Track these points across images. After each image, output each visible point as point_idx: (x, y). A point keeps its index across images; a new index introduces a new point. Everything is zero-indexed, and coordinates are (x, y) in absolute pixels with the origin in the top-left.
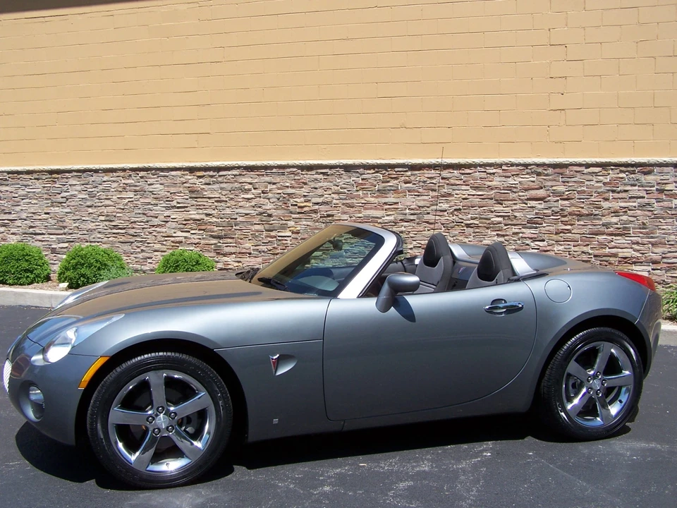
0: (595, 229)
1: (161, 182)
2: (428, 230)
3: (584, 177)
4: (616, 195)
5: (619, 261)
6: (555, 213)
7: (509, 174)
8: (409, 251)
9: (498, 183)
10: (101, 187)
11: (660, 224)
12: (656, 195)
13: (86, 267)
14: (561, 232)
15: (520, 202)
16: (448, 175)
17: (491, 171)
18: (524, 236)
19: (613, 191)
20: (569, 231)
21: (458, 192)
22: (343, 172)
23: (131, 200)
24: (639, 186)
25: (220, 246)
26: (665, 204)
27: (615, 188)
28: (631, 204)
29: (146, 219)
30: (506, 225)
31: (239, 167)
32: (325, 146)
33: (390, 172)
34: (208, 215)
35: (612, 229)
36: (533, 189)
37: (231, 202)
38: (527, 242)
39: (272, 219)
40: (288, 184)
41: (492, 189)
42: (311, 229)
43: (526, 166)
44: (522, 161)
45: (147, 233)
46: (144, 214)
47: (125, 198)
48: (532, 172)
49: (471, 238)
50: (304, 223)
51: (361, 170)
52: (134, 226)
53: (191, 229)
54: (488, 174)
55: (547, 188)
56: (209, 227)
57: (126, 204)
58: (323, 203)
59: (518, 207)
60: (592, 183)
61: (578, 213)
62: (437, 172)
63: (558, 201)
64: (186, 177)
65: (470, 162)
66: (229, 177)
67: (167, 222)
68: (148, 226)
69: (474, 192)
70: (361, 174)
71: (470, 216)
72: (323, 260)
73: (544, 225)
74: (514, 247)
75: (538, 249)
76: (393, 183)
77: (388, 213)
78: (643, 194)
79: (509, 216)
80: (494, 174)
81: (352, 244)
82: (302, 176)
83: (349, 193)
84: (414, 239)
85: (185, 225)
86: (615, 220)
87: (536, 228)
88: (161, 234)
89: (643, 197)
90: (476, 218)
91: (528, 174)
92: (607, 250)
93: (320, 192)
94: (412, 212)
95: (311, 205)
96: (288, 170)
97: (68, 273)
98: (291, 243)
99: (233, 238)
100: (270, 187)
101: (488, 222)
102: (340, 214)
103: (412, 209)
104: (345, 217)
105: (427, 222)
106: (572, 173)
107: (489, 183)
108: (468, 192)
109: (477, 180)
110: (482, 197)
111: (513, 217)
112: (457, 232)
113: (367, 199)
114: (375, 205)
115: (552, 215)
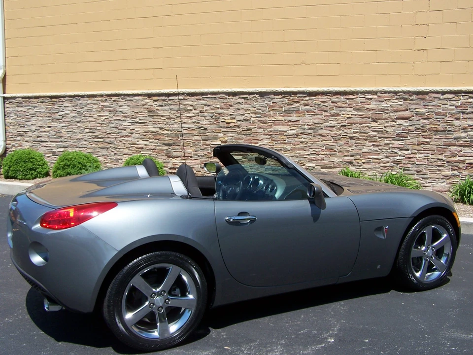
0: (448, 141)
1: (128, 104)
2: (322, 141)
3: (440, 101)
4: (466, 116)
5: (467, 167)
6: (417, 129)
7: (383, 99)
8: (307, 156)
9: (374, 106)
10: (86, 108)
13: (72, 167)
14: (422, 144)
15: (391, 120)
16: (337, 100)
17: (369, 97)
18: (393, 146)
19: (463, 113)
20: (428, 143)
21: (344, 112)
22: (258, 97)
23: (107, 117)
25: (170, 151)
27: (464, 111)
29: (116, 131)
30: (380, 138)
31: (183, 94)
32: (246, 78)
33: (293, 98)
34: (161, 128)
35: (461, 142)
36: (401, 111)
37: (178, 119)
38: (395, 151)
39: (207, 131)
40: (218, 106)
41: (370, 111)
42: (235, 139)
43: (396, 93)
44: (392, 89)
45: (118, 142)
46: (116, 127)
47: (102, 116)
48: (400, 98)
49: (353, 147)
50: (230, 135)
51: (272, 96)
52: (110, 136)
53: (149, 138)
54: (366, 99)
55: (412, 111)
56: (162, 137)
57: (104, 121)
58: (244, 120)
59: (389, 124)
60: (447, 106)
61: (435, 129)
62: (328, 97)
63: (420, 120)
64: (145, 101)
65: (353, 90)
66: (176, 101)
67: (132, 133)
68: (119, 137)
69: (356, 113)
70: (272, 99)
71: (353, 131)
72: (243, 162)
73: (409, 138)
74: (385, 155)
75: (404, 156)
76: (295, 105)
77: (292, 128)
79: (382, 131)
80: (371, 99)
82: (228, 100)
83: (263, 112)
84: (311, 147)
85: (145, 135)
86: (464, 135)
87: (403, 140)
88: (129, 142)
90: (357, 132)
91: (397, 99)
92: (457, 158)
93: (241, 112)
94: (309, 127)
96: (219, 96)
97: (59, 172)
99: (179, 145)
100: (206, 108)
101: (366, 135)
102: (256, 129)
103: (310, 125)
104: (260, 130)
105: (321, 135)
106: (431, 98)
107: (368, 106)
108: (351, 113)
109: (359, 103)
110: (362, 117)
111: (385, 132)
112: (343, 143)
113: (276, 117)
114: (282, 122)
115: (415, 131)
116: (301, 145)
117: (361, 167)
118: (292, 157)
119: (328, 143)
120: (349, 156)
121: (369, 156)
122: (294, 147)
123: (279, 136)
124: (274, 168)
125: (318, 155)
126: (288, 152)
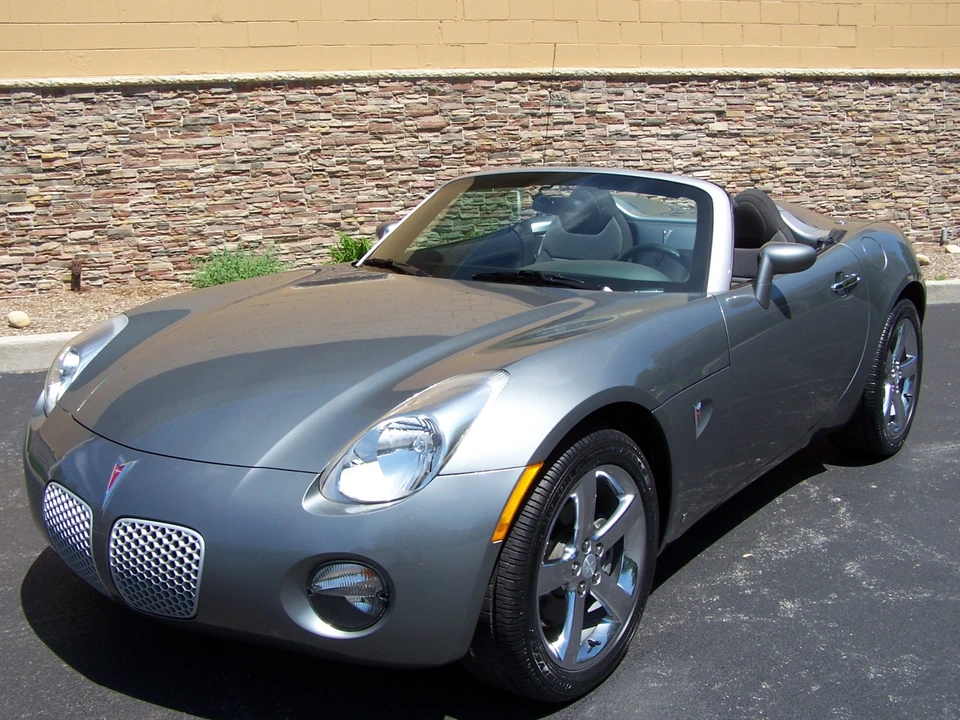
2: (272, 186)
3: (494, 95)
4: (537, 121)
6: (456, 150)
7: (390, 94)
8: (243, 221)
9: (375, 108)
11: (593, 158)
12: (586, 119)
15: (407, 134)
16: (298, 97)
17: (364, 90)
18: (416, 185)
19: (533, 115)
21: (313, 123)
22: (121, 97)
24: (565, 107)
26: (598, 131)
27: (535, 111)
28: (557, 132)
30: (388, 170)
32: (82, 53)
33: (201, 96)
36: (425, 115)
38: (421, 194)
40: (18, 121)
41: (366, 117)
42: (71, 197)
43: (414, 80)
44: (407, 73)
48: (423, 90)
49: (339, 194)
50: (58, 187)
51: (153, 93)
54: (358, 93)
55: (445, 114)
58: (89, 151)
59: (404, 142)
60: (506, 104)
61: (489, 147)
62: (280, 92)
63: (460, 131)
65: (331, 76)
69: (339, 123)
70: (153, 100)
71: (334, 160)
72: (96, 244)
74: (402, 203)
76: (208, 112)
77: (204, 163)
78: (570, 118)
79: (393, 157)
80: (367, 93)
81: (144, 213)
82: (44, 106)
83: (134, 131)
84: (249, 201)
86: (537, 155)
87: (432, 172)
89: (571, 123)
90: (345, 162)
91: (416, 92)
93: (81, 132)
94: (244, 158)
95: (66, 155)
96: (18, 95)
98: (35, 223)
101: (362, 167)
102: (120, 169)
103: (244, 154)
104: (131, 173)
105: (269, 174)
106: (477, 89)
107: (361, 108)
108: (329, 123)
109: (342, 103)
110: (352, 130)
111: (399, 158)
112: (316, 186)
113: (167, 141)
114: (182, 150)
115: (454, 152)
116: (228, 198)
117: (358, 232)
118: (209, 224)
119: (286, 190)
120: (330, 212)
121: (371, 209)
122: (213, 202)
123: (177, 182)
124: (172, 249)
125: (267, 215)
126: (201, 215)
